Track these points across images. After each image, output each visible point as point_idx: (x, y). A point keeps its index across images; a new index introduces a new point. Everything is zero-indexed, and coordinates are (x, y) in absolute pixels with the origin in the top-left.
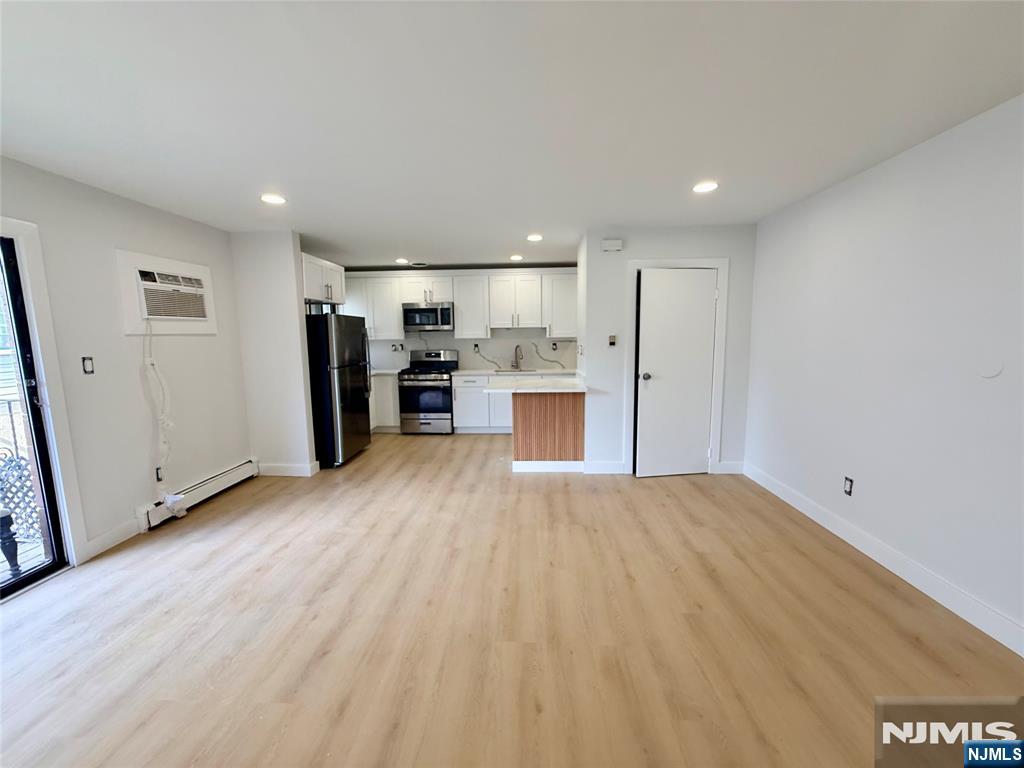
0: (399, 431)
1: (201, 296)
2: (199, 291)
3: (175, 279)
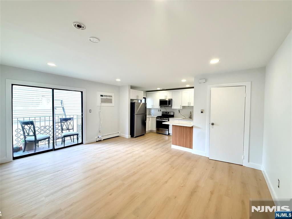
0: (155, 132)
1: (112, 99)
2: (111, 98)
3: (107, 96)
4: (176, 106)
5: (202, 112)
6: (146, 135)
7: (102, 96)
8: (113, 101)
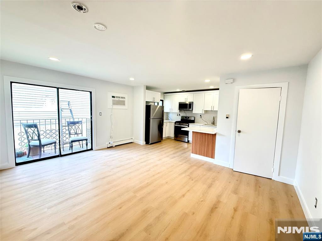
0: (173, 139)
1: (125, 101)
2: (124, 100)
3: (119, 97)
4: (197, 110)
5: (227, 118)
6: (163, 142)
7: (113, 97)
8: (126, 103)
